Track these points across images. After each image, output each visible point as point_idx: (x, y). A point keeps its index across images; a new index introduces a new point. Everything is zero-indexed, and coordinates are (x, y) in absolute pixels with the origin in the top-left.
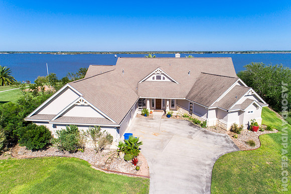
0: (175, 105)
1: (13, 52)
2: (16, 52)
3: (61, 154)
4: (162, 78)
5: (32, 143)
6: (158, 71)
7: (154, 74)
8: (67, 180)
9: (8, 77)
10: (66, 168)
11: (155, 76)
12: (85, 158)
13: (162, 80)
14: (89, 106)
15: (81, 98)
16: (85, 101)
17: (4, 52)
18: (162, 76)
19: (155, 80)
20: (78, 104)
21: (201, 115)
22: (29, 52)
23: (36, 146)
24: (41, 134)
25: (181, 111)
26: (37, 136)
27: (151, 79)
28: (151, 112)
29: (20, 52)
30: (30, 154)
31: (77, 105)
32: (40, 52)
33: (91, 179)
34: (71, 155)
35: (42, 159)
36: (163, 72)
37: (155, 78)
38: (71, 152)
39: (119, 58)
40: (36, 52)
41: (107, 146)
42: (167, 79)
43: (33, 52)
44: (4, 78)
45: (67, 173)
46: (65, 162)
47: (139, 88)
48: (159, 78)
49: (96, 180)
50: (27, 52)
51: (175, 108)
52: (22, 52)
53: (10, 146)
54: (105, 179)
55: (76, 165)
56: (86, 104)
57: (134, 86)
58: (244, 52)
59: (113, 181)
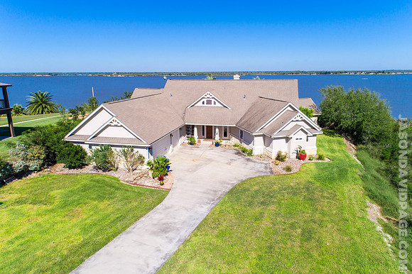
0: (228, 134)
1: (56, 74)
2: (60, 74)
3: (95, 172)
4: (213, 103)
5: (69, 160)
6: (208, 95)
7: (204, 98)
8: (96, 189)
9: (49, 104)
10: (98, 181)
11: (205, 100)
12: (116, 176)
13: (213, 105)
14: (121, 126)
15: (114, 118)
16: (118, 121)
17: (45, 74)
18: (213, 100)
19: (205, 105)
20: (112, 124)
21: (248, 142)
22: (75, 74)
23: (72, 163)
24: (77, 152)
25: (234, 141)
26: (73, 153)
27: (200, 104)
28: (199, 142)
29: (64, 73)
30: (67, 171)
31: (110, 125)
32: (90, 73)
33: (117, 189)
34: (104, 173)
35: (77, 175)
36: (213, 96)
37: (205, 103)
38: (104, 171)
39: (168, 80)
40: (85, 73)
41: (140, 167)
42: (218, 104)
43: (81, 73)
44: (44, 105)
45: (97, 185)
46: (98, 178)
47: (186, 114)
48: (209, 102)
49: (121, 190)
50: (73, 73)
51: (227, 138)
52: (67, 73)
53: (49, 165)
54: (130, 189)
55: (106, 179)
56: (119, 125)
57: (181, 112)
58: (380, 72)
59: (136, 190)
